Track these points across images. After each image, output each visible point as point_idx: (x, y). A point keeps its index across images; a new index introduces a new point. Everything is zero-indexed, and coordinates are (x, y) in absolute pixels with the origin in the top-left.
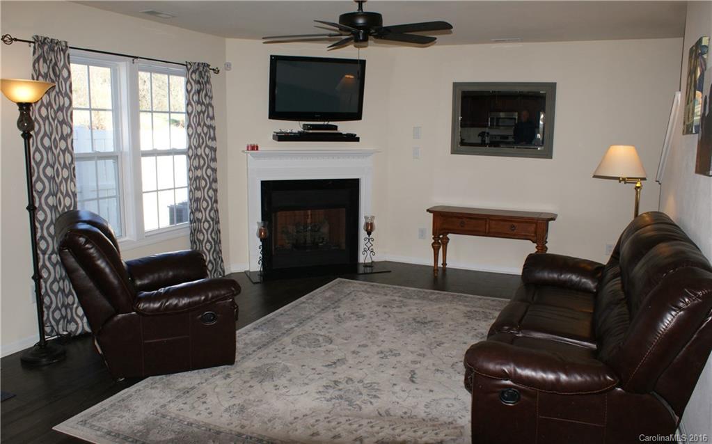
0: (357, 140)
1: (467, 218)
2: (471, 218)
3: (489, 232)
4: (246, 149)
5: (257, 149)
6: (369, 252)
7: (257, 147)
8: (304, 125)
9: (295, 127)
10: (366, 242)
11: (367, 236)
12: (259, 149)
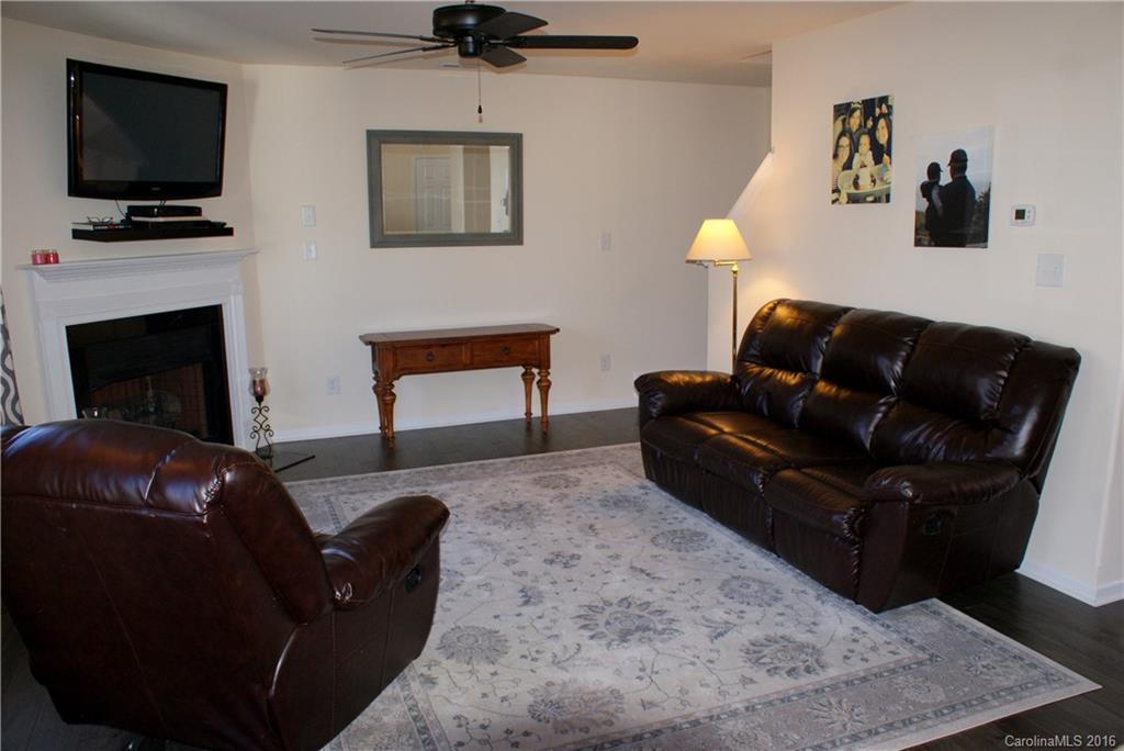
0: (230, 232)
1: (437, 345)
2: (444, 346)
3: (472, 364)
4: (31, 262)
5: (56, 261)
6: (262, 432)
7: (56, 257)
8: (129, 207)
9: (112, 211)
10: (255, 415)
11: (257, 405)
12: (60, 259)
